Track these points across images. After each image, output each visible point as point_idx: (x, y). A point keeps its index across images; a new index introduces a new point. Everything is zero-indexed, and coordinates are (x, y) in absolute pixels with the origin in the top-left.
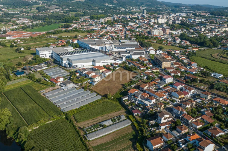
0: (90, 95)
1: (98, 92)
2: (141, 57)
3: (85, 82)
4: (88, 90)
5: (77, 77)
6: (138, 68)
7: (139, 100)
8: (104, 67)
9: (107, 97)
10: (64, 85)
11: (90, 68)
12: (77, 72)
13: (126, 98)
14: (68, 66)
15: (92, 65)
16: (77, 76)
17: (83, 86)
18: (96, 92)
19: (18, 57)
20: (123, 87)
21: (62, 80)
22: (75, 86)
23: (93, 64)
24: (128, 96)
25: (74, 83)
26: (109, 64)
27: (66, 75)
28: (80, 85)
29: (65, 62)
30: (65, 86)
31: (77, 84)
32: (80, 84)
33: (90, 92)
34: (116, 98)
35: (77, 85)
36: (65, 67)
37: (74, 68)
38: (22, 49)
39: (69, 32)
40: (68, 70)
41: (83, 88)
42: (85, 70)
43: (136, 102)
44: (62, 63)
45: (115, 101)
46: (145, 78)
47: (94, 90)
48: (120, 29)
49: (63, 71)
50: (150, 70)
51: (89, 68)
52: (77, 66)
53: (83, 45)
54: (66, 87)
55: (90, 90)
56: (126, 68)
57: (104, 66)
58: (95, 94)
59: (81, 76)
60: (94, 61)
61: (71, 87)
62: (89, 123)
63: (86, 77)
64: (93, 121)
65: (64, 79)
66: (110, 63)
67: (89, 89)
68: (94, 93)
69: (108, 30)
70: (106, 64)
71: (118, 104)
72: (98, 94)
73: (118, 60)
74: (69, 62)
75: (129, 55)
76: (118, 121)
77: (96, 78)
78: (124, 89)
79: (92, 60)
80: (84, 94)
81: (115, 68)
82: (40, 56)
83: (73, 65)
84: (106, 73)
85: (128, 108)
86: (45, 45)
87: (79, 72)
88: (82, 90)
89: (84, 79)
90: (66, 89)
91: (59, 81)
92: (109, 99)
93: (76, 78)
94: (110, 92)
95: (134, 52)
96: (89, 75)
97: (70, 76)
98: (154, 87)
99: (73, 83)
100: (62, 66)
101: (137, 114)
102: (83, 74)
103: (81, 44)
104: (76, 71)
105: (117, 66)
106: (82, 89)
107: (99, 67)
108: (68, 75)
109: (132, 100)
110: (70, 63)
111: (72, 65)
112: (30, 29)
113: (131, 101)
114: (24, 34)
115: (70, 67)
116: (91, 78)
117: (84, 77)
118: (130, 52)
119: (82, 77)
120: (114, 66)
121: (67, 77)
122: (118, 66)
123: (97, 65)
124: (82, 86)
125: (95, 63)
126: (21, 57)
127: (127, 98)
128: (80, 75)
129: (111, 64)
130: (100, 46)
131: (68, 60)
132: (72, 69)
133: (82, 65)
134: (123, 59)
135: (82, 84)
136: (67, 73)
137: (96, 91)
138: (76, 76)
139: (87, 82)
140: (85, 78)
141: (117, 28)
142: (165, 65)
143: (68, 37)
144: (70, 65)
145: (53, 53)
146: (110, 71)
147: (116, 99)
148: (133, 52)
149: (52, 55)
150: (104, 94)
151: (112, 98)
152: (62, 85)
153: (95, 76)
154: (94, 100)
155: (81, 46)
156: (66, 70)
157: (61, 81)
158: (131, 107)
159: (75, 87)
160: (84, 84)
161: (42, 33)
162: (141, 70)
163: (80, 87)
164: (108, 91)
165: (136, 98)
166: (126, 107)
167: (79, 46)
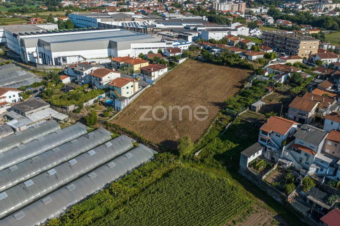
0: (112, 147)
1: (137, 133)
2: (231, 36)
3: (91, 102)
4: (102, 129)
5: (66, 89)
6: (243, 58)
7: (320, 163)
9: (176, 153)
10: (19, 112)
11: (104, 64)
12: (65, 74)
13: (256, 155)
14: (40, 61)
15: (107, 56)
16: (64, 85)
17: (84, 113)
18: (131, 134)
20: (224, 113)
21: (13, 98)
22: (55, 114)
23: (109, 53)
24: (262, 145)
25: (53, 106)
27: (31, 83)
28: (74, 111)
29: (31, 50)
30: (20, 116)
31: (62, 108)
33: (109, 134)
34: (211, 156)
35: (63, 112)
36: (33, 63)
37: (57, 63)
40: (38, 72)
41: (83, 120)
43: (307, 170)
44: (24, 52)
45: (210, 166)
47: (122, 125)
48: (154, 5)
49: (24, 73)
50: (275, 60)
51: (101, 63)
52: (64, 60)
53: (82, 22)
54: (25, 121)
55: (107, 125)
56: (207, 59)
57: (141, 56)
58: (129, 143)
59: (77, 83)
60: (112, 45)
61: (40, 118)
63: (91, 86)
65: (20, 95)
66: (157, 49)
67: (105, 123)
68: (124, 137)
69: (132, 6)
70: (145, 52)
71: (230, 181)
72: (140, 141)
73: (177, 43)
74: (43, 51)
75: (197, 35)
77: (125, 87)
78: (229, 118)
79: (106, 42)
80: (88, 143)
83: (55, 55)
84: (154, 71)
85: (286, 203)
87: (71, 73)
88: (80, 129)
89: (86, 93)
90: (24, 128)
92: (184, 157)
93: (63, 90)
94: (181, 132)
96: (100, 80)
97: (41, 87)
99: (51, 107)
102: (82, 79)
103: (79, 21)
104: (62, 73)
106: (80, 125)
107: (128, 58)
108: (36, 85)
109: (284, 161)
110: (47, 53)
111: (50, 58)
113: (280, 164)
115: (45, 63)
116: (107, 89)
117: (86, 86)
119: (78, 86)
120: (171, 55)
121: (34, 89)
122: (183, 56)
123: (122, 53)
124: (80, 115)
125: (117, 50)
127: (260, 152)
128: (73, 81)
129: (160, 52)
130: (122, 22)
131: (40, 44)
132: (51, 68)
133: (79, 56)
135: (81, 107)
136: (33, 79)
137: (130, 128)
138: (59, 86)
139: (95, 102)
140: (89, 90)
141: (149, 4)
142: (305, 49)
143: (51, 15)
144: (46, 57)
145: (6, 35)
147: (215, 157)
149: (4, 41)
150: (162, 140)
151: (197, 154)
152: (12, 114)
153: (121, 82)
154: (130, 169)
155: (79, 26)
156: (33, 71)
157: (9, 100)
158: (294, 193)
159: (57, 120)
160: (87, 108)
164: (175, 129)
165: (306, 155)
166: (275, 197)
167: (73, 25)
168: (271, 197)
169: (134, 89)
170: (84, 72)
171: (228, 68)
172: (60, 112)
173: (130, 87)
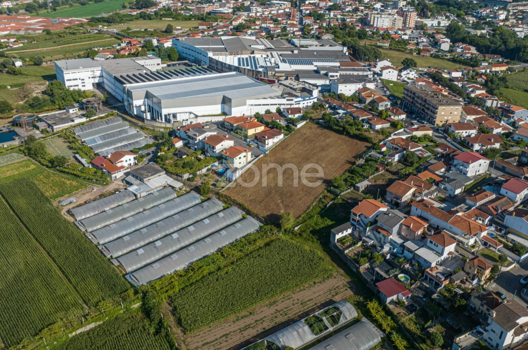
0: (223, 217)
1: (246, 205)
2: (365, 89)
3: (204, 171)
4: (215, 199)
5: (178, 154)
6: (366, 126)
7: (392, 243)
8: (260, 119)
9: (279, 226)
10: (137, 178)
11: (217, 123)
12: (176, 136)
13: (345, 233)
14: (148, 116)
15: (219, 112)
16: (176, 149)
17: (198, 182)
18: (241, 206)
19: (5, 87)
20: (329, 191)
21: (129, 162)
22: (170, 181)
23: (223, 109)
24: (353, 225)
25: (168, 173)
26: (273, 110)
27: (143, 145)
28: (189, 179)
29: (138, 102)
30: (138, 182)
31: (177, 176)
32: (186, 176)
33: (221, 205)
34: (309, 231)
35: (177, 180)
36: (140, 118)
37: (168, 121)
38: (18, 64)
39: (150, 19)
40: (147, 129)
41: (197, 189)
42: (200, 128)
43: (382, 247)
44: (130, 104)
45: (307, 239)
46: (397, 157)
47: (234, 197)
48: (285, 12)
49: (133, 131)
50: (402, 130)
51: (213, 121)
52: (175, 116)
53: (189, 52)
54: (143, 187)
55: (219, 196)
56: (327, 124)
57: (257, 116)
58: (239, 214)
59: (189, 148)
60: (226, 101)
61: (157, 185)
63: (204, 152)
64: (241, 324)
65: (135, 159)
66: (276, 107)
67: (217, 193)
68: (235, 209)
69: (254, 14)
70: (262, 111)
71: (320, 253)
72: (248, 212)
73: (300, 99)
74: (151, 105)
75: (328, 82)
76: (331, 329)
77: (238, 157)
78: (332, 196)
79: (219, 96)
80: (203, 212)
81: (293, 122)
82: (67, 84)
83: (165, 112)
84: (269, 138)
85: (359, 272)
86: (82, 53)
87: (183, 135)
88: (195, 198)
89: (199, 160)
90: (144, 194)
91: (119, 165)
92: (285, 230)
93: (175, 154)
94: (286, 207)
95: (340, 75)
96: (214, 148)
97: (153, 149)
98: (433, 192)
99: (166, 173)
100: (132, 117)
101: (394, 297)
102: (195, 144)
103: (185, 51)
104: (172, 133)
105: (297, 116)
106: (194, 193)
107: (243, 119)
108: (148, 146)
109: (367, 240)
110: (156, 107)
111: (159, 114)
112: (48, 12)
113: (364, 242)
114: (28, 22)
115: (153, 119)
116: (220, 158)
117: (199, 152)
118: (330, 74)
119: (192, 151)
120: (290, 116)
121: (146, 152)
122: (303, 118)
123: (237, 112)
124: (194, 183)
125: (231, 107)
126: (12, 86)
127: (350, 231)
128: (186, 145)
129: (279, 111)
130: (239, 56)
131: (148, 96)
132: (161, 126)
133: (190, 113)
134: (312, 96)
135: (195, 175)
136: (144, 139)
137: (240, 200)
138: (172, 150)
139: (208, 170)
140: (202, 157)
141: (278, 10)
142: (444, 116)
143: (146, 30)
144: (155, 113)
145: (104, 74)
146: (280, 134)
147: (311, 232)
148: (338, 74)
149: (101, 81)
150: (269, 213)
151: (296, 228)
152: (130, 178)
153: (234, 152)
154: (238, 237)
155: (185, 55)
156: (142, 128)
157: (126, 164)
158: (367, 265)
159: (173, 188)
160: (201, 176)
161: (78, 21)
162: (377, 131)
163: (189, 186)
164: (281, 204)
165: (384, 236)
166: (352, 268)
167: (178, 54)
168: (349, 268)
169: (247, 159)
170: (198, 138)
171: (347, 138)
172: (175, 179)
173: (242, 157)
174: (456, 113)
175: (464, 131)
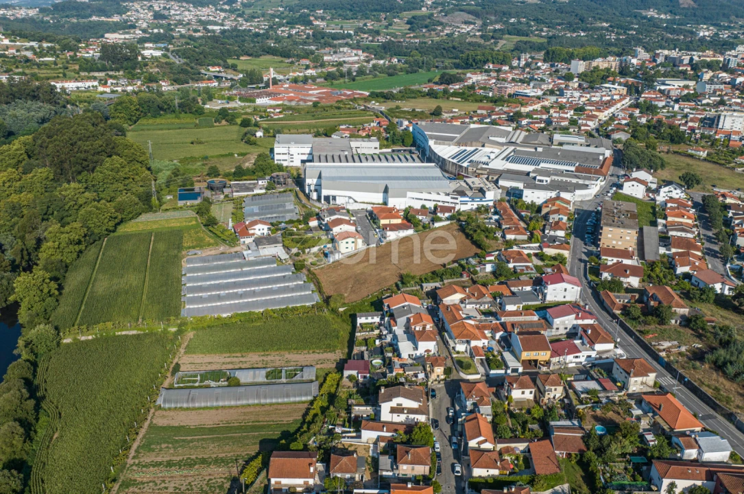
2: (557, 198)
3: (315, 249)
4: (301, 274)
6: (498, 234)
8: (407, 212)
11: (368, 212)
13: (370, 320)
15: (380, 201)
19: (231, 155)
20: (397, 285)
21: (262, 231)
23: (384, 198)
24: (382, 314)
26: (431, 206)
27: (286, 220)
30: (256, 248)
31: (288, 249)
32: (294, 250)
33: (302, 280)
34: (348, 314)
38: (259, 134)
45: (344, 321)
46: (489, 268)
47: (321, 276)
50: (537, 245)
57: (408, 210)
59: (321, 228)
62: (210, 363)
63: (328, 234)
64: (228, 360)
66: (435, 203)
67: (309, 270)
72: (319, 290)
73: (467, 199)
76: (284, 380)
78: (395, 290)
82: (276, 157)
84: (391, 230)
90: (252, 258)
91: (251, 232)
95: (552, 181)
96: (331, 229)
98: (485, 303)
101: (354, 373)
103: (419, 136)
108: (290, 222)
112: (345, 82)
114: (310, 92)
118: (538, 178)
120: (439, 214)
121: (285, 226)
122: (449, 219)
125: (388, 197)
126: (239, 155)
127: (376, 319)
129: (436, 207)
133: (350, 198)
134: (485, 197)
137: (323, 279)
138: (305, 228)
139: (319, 250)
142: (612, 239)
143: (414, 110)
146: (412, 229)
147: (350, 315)
148: (549, 179)
151: (341, 310)
152: (252, 244)
153: (344, 236)
157: (259, 233)
158: (364, 348)
161: (359, 94)
162: (504, 241)
163: (292, 260)
167: (412, 140)
169: (356, 246)
173: (350, 242)
174: (628, 238)
175: (610, 259)
